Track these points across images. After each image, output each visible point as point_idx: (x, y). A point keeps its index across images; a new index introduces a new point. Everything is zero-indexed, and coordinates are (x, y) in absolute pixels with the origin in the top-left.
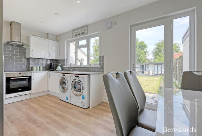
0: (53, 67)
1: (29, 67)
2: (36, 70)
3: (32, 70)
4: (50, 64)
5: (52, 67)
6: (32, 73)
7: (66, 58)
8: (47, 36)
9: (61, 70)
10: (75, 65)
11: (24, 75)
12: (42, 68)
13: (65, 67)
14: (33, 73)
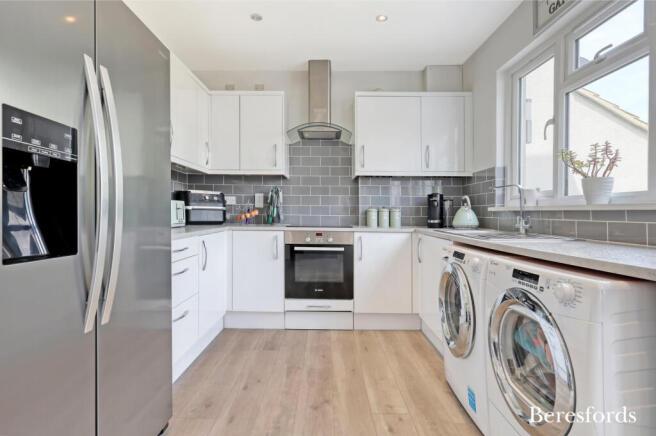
0: (442, 209)
1: (355, 210)
2: (378, 225)
3: (366, 224)
4: (430, 196)
5: (438, 209)
6: (357, 235)
7: (499, 164)
8: (420, 80)
9: (472, 228)
10: (552, 195)
11: (331, 240)
12: (397, 216)
13: (495, 213)
14: (361, 234)
